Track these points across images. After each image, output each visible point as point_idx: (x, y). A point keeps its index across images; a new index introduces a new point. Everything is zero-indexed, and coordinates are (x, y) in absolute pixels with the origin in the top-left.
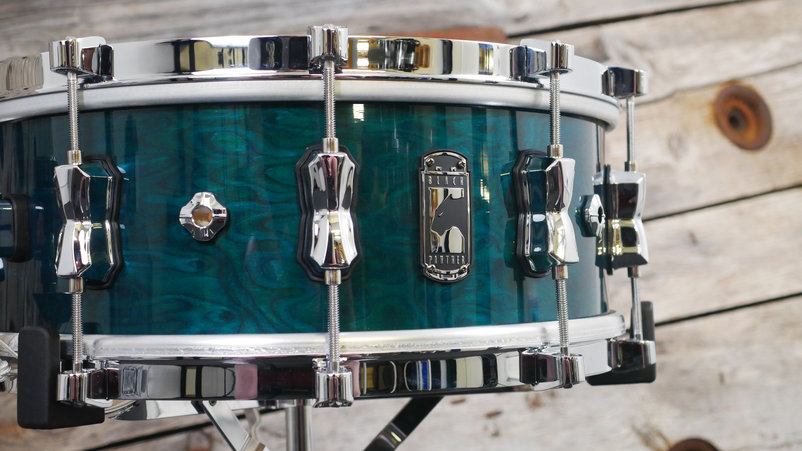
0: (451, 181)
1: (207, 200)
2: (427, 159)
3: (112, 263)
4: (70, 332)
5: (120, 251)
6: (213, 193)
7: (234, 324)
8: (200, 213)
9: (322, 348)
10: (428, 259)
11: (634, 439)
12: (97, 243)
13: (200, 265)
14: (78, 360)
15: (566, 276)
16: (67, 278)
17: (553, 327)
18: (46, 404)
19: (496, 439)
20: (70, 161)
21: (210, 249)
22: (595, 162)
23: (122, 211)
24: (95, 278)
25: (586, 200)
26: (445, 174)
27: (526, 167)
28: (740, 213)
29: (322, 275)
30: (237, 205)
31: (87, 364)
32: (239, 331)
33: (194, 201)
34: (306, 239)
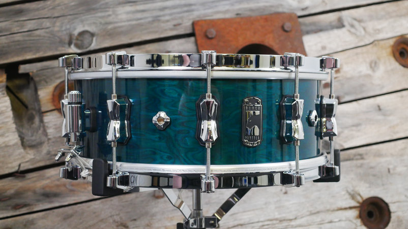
0: (255, 108)
1: (163, 114)
2: (246, 100)
3: (127, 136)
4: (112, 160)
5: (130, 131)
6: (165, 112)
7: (172, 161)
8: (160, 119)
9: (203, 171)
10: (245, 138)
11: (347, 196)
12: (122, 128)
13: (160, 138)
14: (114, 172)
15: (299, 144)
16: (111, 142)
17: (293, 163)
18: (103, 187)
19: (286, 195)
20: (112, 98)
21: (163, 132)
22: (316, 94)
23: (131, 117)
24: (121, 142)
25: (311, 112)
26: (254, 106)
27: (284, 102)
28: (402, 97)
29: (205, 144)
30: (174, 116)
31: (117, 173)
32: (173, 163)
33: (158, 115)
34: (199, 130)
